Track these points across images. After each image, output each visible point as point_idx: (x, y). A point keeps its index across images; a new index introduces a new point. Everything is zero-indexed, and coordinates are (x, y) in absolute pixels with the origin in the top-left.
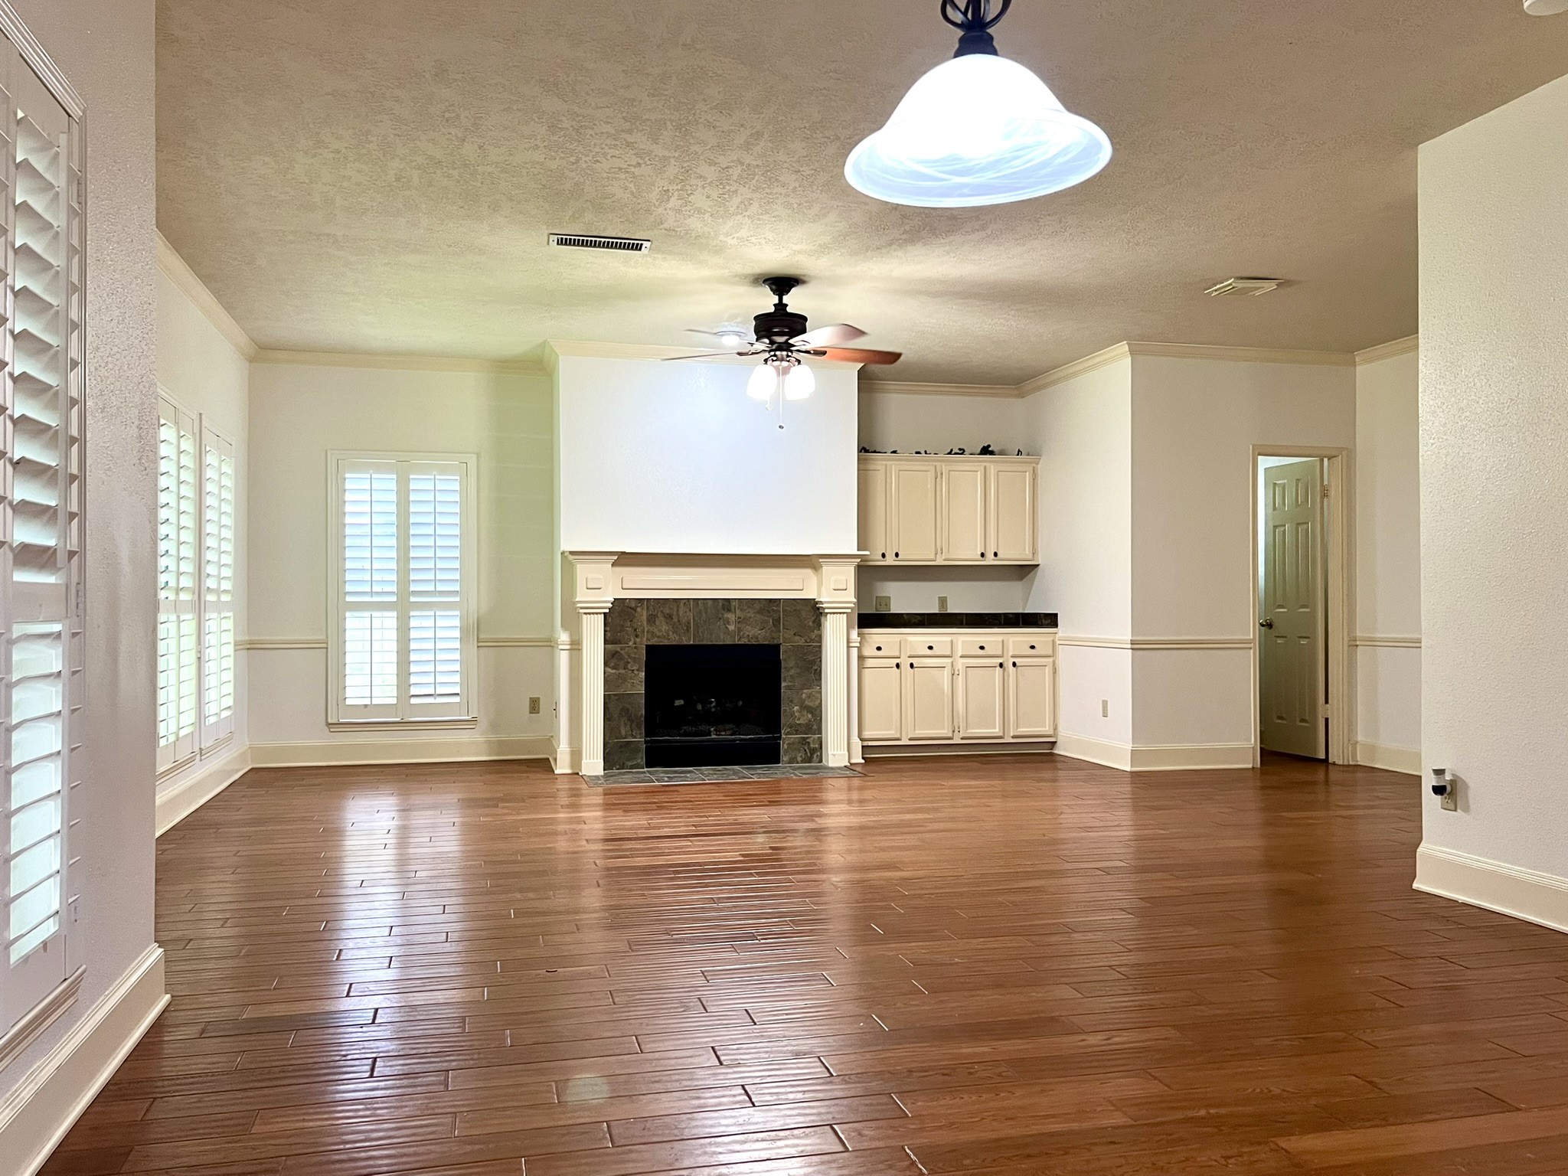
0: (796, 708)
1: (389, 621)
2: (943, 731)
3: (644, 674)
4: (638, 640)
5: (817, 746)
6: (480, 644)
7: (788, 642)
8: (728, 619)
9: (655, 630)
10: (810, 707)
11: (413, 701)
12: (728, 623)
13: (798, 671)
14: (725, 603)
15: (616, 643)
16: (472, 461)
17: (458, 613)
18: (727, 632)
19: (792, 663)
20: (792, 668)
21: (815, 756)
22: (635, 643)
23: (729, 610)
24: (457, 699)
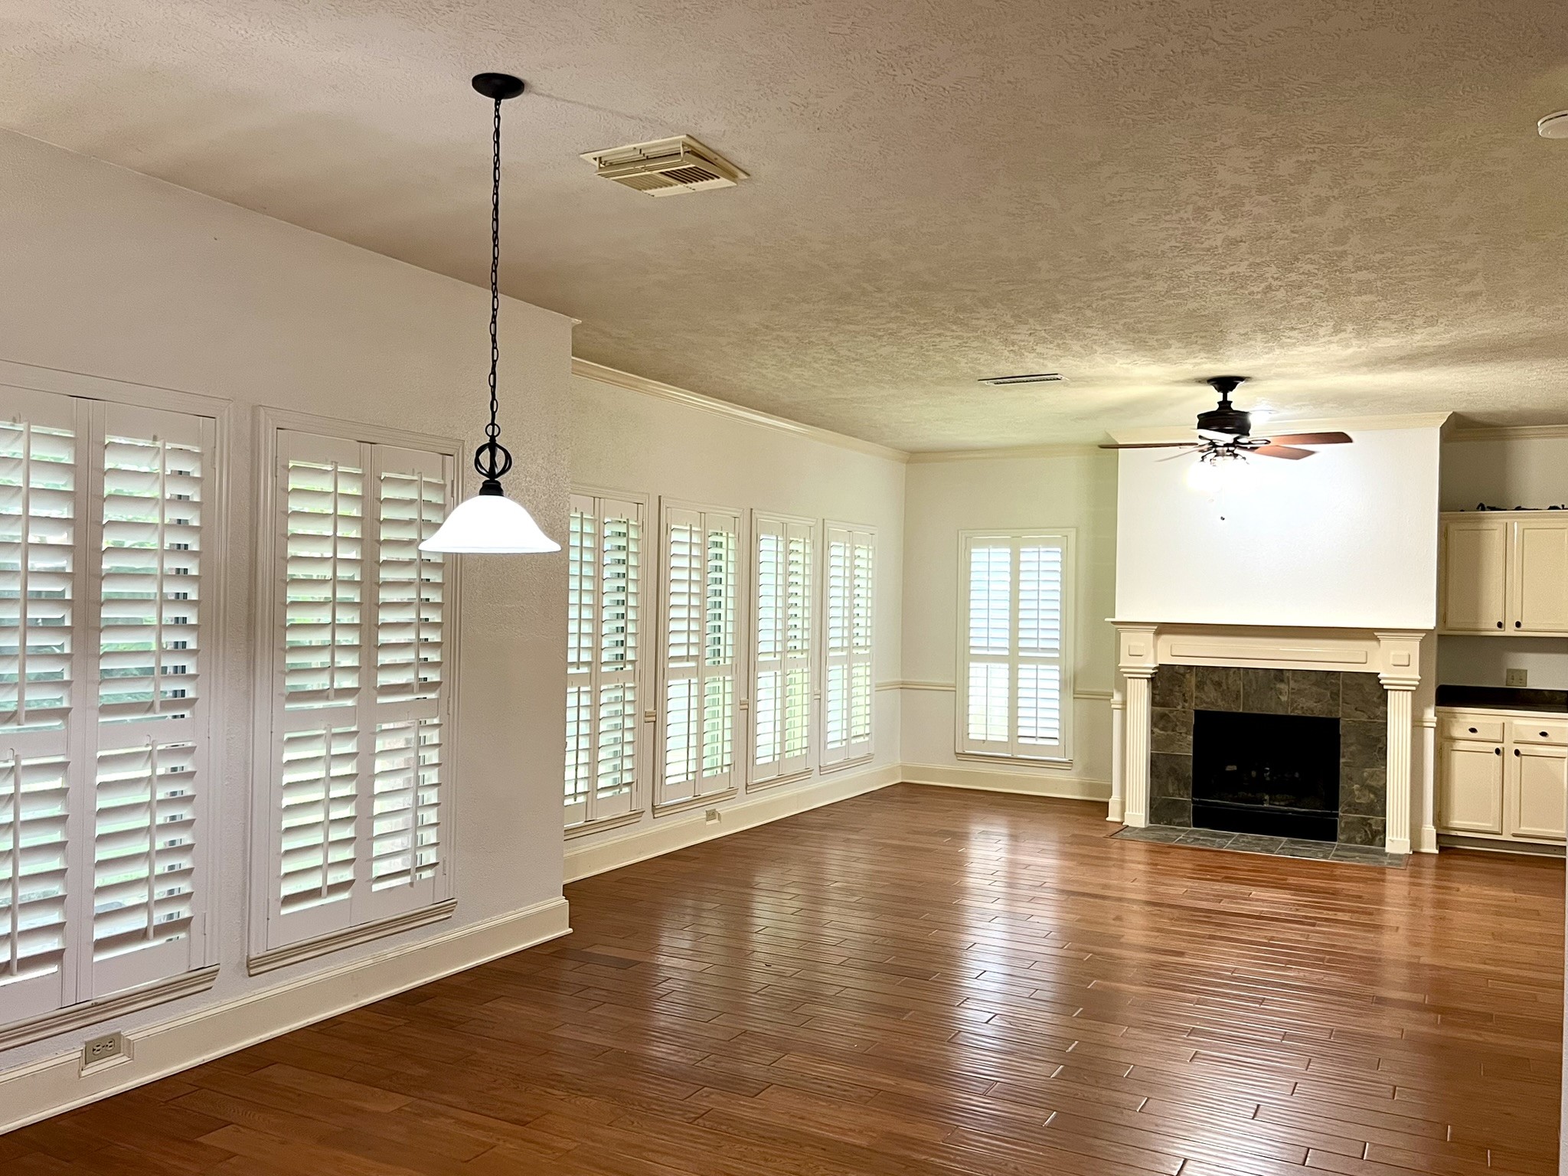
0: (1356, 786)
1: (1001, 671)
2: (1561, 832)
3: (1191, 737)
4: (1186, 705)
5: (1380, 828)
6: (1076, 696)
7: (1348, 717)
8: (1280, 689)
9: (1204, 697)
10: (1373, 787)
11: (1021, 740)
12: (1281, 693)
13: (1360, 747)
14: (1277, 673)
15: (1164, 706)
16: (1072, 535)
17: (1057, 668)
18: (1279, 702)
19: (1351, 739)
20: (1352, 744)
21: (1377, 839)
22: (1183, 707)
23: (1282, 681)
24: (1055, 743)
